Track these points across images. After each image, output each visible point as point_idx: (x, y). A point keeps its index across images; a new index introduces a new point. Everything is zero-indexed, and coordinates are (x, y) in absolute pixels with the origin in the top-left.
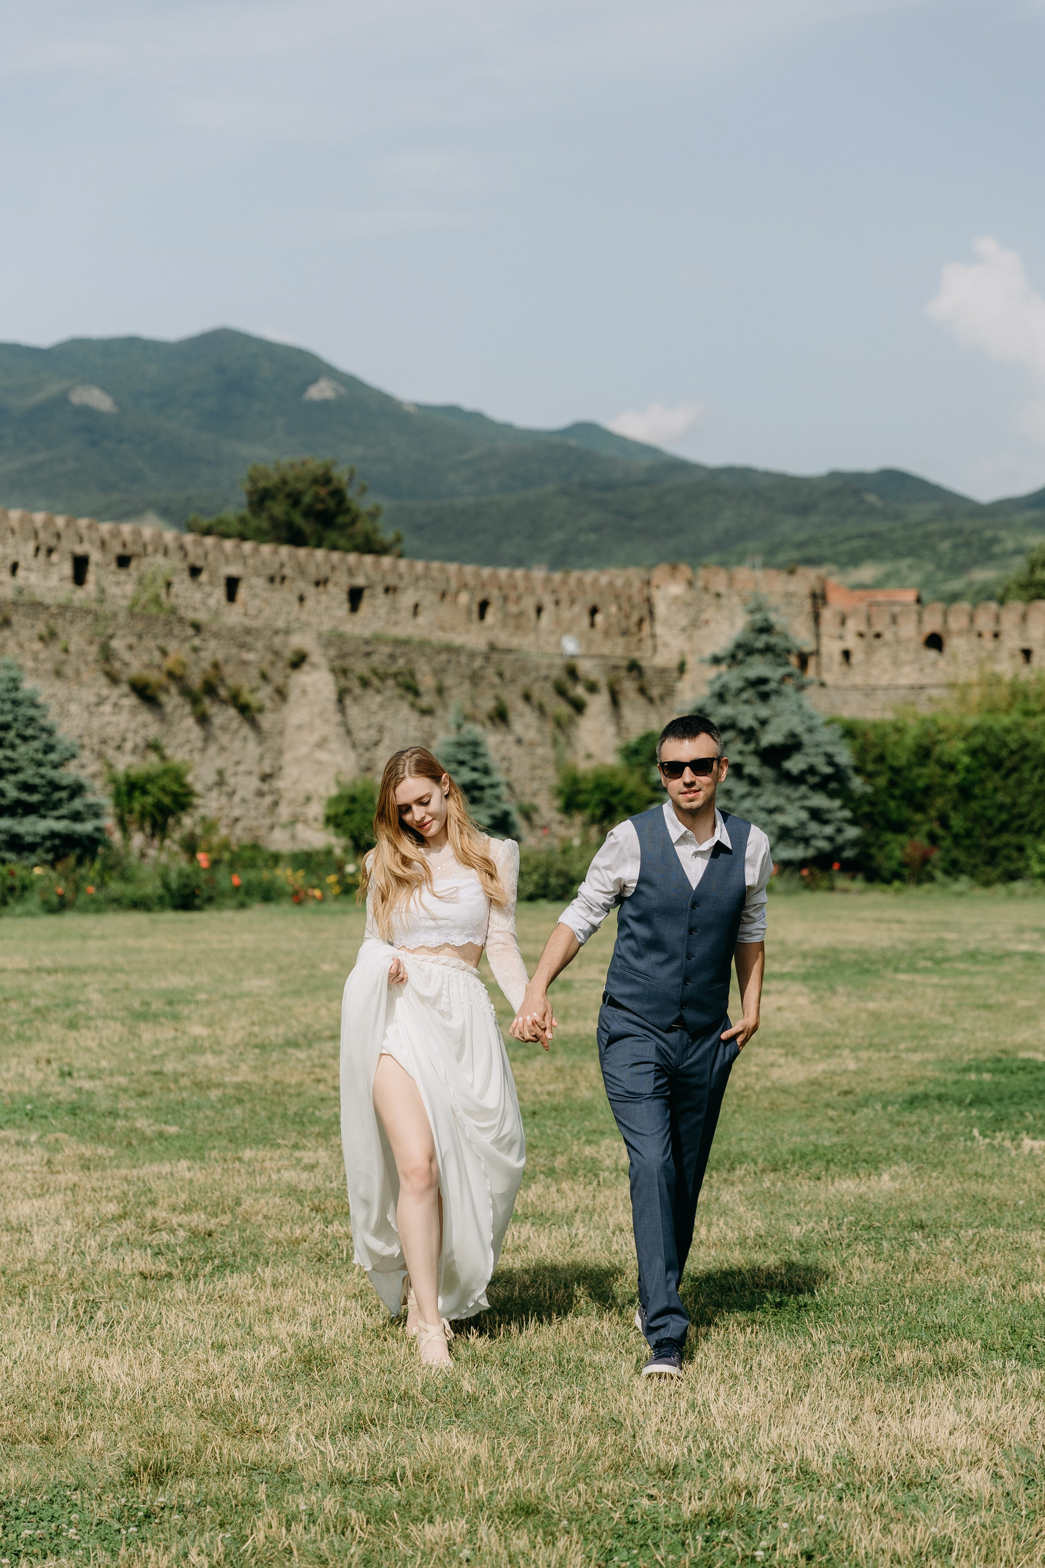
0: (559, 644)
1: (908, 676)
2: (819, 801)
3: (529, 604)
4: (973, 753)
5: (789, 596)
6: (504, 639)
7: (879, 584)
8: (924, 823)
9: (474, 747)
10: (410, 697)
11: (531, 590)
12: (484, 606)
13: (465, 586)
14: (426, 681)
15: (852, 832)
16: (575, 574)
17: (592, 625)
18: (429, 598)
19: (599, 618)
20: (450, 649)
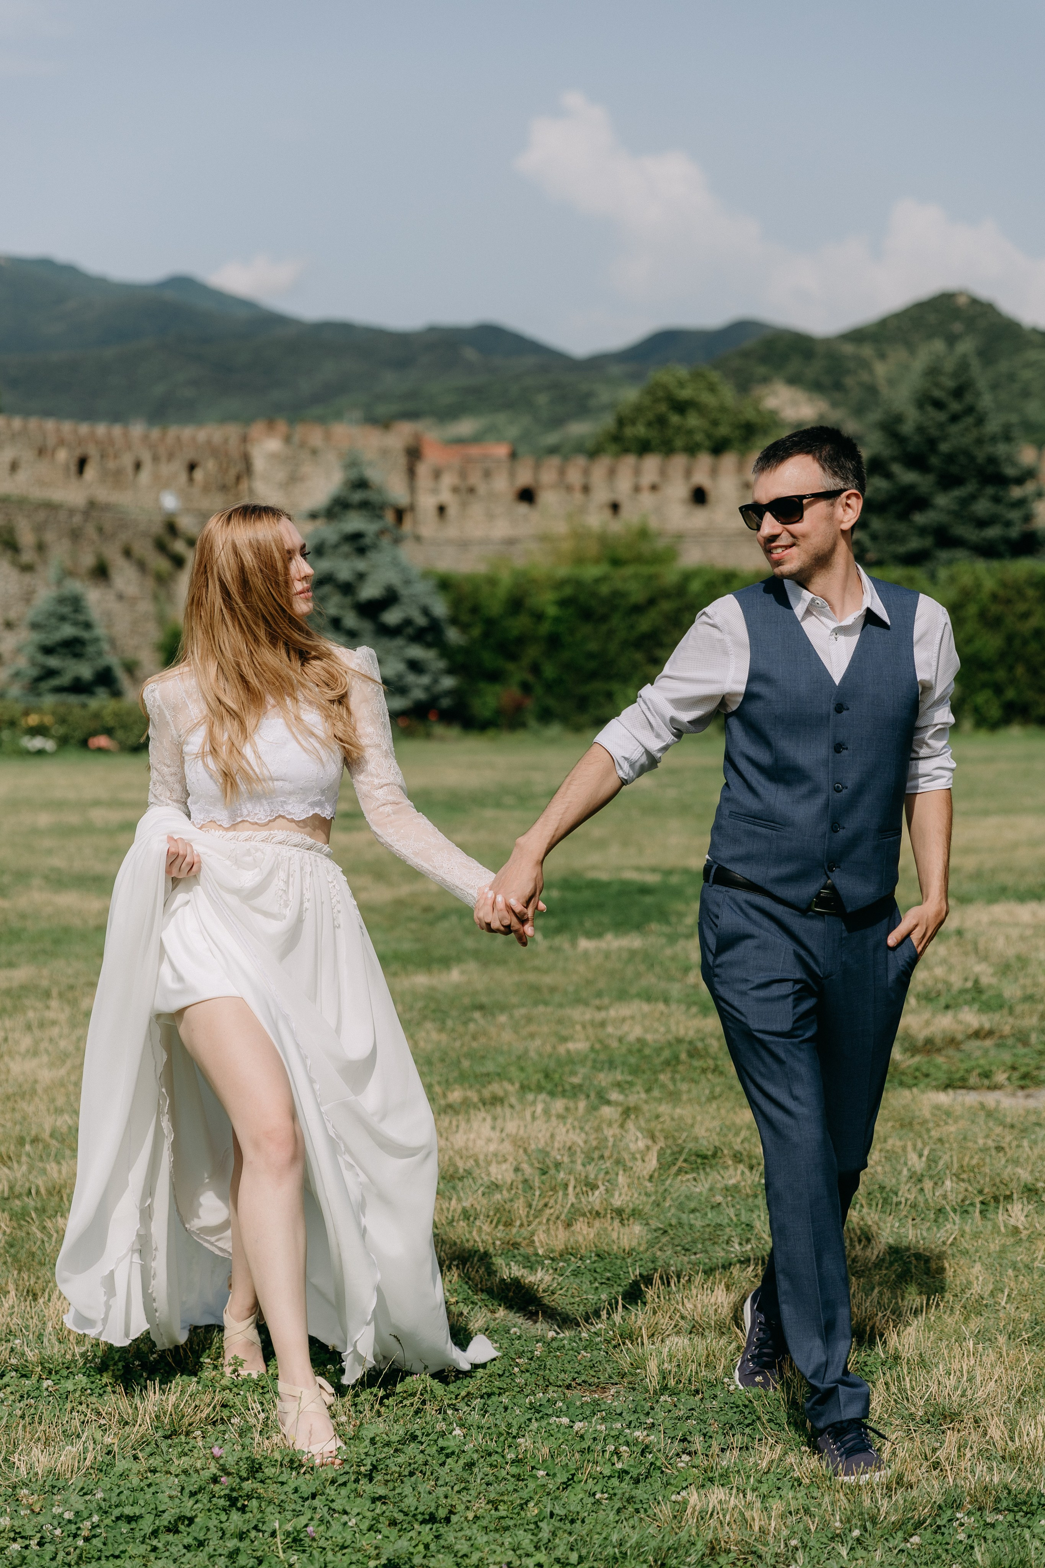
0: (157, 500)
1: (501, 529)
2: (416, 652)
3: (127, 461)
4: (563, 603)
5: (385, 452)
6: (103, 495)
7: (476, 439)
8: (517, 673)
9: (76, 603)
10: (9, 553)
11: (129, 447)
12: (82, 463)
13: (61, 442)
14: (26, 537)
15: (448, 682)
16: (173, 431)
17: (191, 479)
18: (27, 455)
19: (199, 475)
20: (50, 507)
